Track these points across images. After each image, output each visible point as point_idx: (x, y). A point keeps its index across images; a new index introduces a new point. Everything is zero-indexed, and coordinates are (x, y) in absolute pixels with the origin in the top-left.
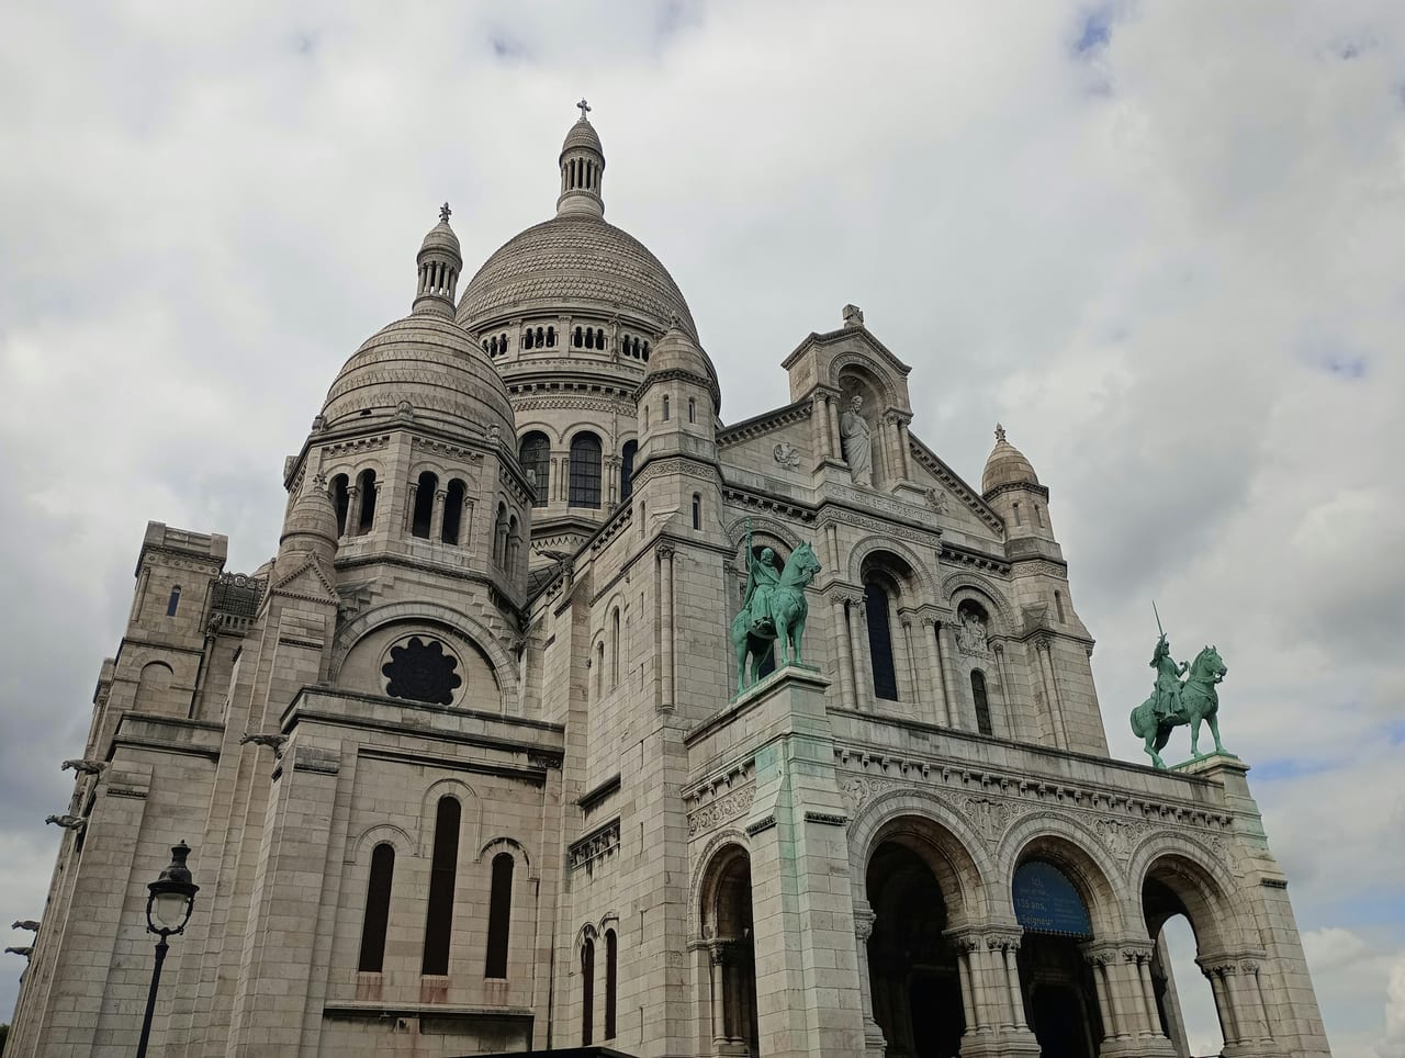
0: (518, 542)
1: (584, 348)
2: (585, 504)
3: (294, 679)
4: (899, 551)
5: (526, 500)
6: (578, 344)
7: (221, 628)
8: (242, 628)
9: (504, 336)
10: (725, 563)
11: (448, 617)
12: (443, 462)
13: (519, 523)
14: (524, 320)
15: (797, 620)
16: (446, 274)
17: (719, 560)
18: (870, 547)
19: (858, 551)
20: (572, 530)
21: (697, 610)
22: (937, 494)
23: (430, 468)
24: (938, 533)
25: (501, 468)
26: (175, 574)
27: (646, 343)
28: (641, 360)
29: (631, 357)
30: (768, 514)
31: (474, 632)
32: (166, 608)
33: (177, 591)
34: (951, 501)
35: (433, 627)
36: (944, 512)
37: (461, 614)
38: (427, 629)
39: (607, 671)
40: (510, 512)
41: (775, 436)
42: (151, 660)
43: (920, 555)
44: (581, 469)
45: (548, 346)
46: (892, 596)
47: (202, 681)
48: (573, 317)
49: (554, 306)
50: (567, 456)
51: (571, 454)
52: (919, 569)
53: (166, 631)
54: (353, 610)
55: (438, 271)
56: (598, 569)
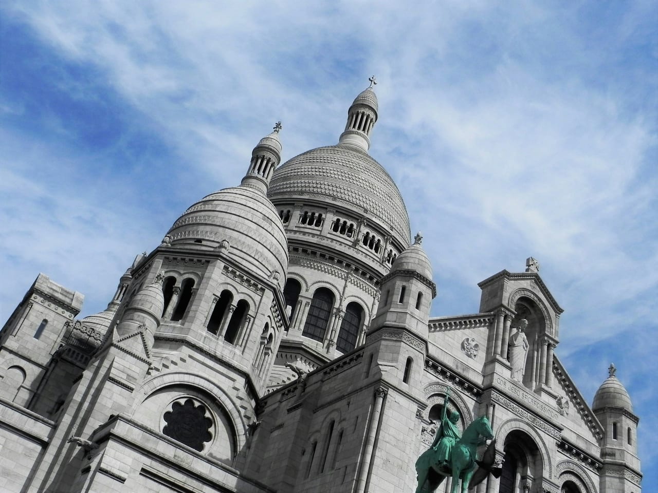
0: (270, 352)
1: (338, 233)
2: (313, 336)
3: (110, 407)
4: (533, 434)
5: (282, 325)
6: (335, 229)
7: (63, 355)
8: (76, 359)
9: (289, 211)
10: (418, 411)
11: (216, 392)
12: (239, 287)
13: (273, 339)
14: (304, 205)
15: (468, 468)
16: (270, 165)
17: (415, 407)
18: (514, 426)
19: (506, 426)
20: (301, 352)
21: (393, 439)
22: (563, 401)
23: (230, 288)
24: (560, 429)
25: (273, 301)
26: (47, 311)
27: (379, 240)
28: (373, 251)
29: (367, 247)
30: (450, 384)
31: (229, 406)
32: (35, 332)
33: (44, 323)
34: (572, 410)
35: (203, 395)
36: (565, 415)
37: (224, 392)
38: (200, 396)
39: (316, 461)
40: (271, 330)
41: (467, 331)
42: (15, 364)
43: (547, 442)
44: (316, 313)
45: (316, 225)
46: (520, 464)
47: (41, 387)
48: (337, 211)
49: (326, 201)
50: (310, 301)
51: (313, 300)
52: (543, 451)
53: (30, 348)
54: (157, 370)
55: (265, 162)
56: (326, 388)
